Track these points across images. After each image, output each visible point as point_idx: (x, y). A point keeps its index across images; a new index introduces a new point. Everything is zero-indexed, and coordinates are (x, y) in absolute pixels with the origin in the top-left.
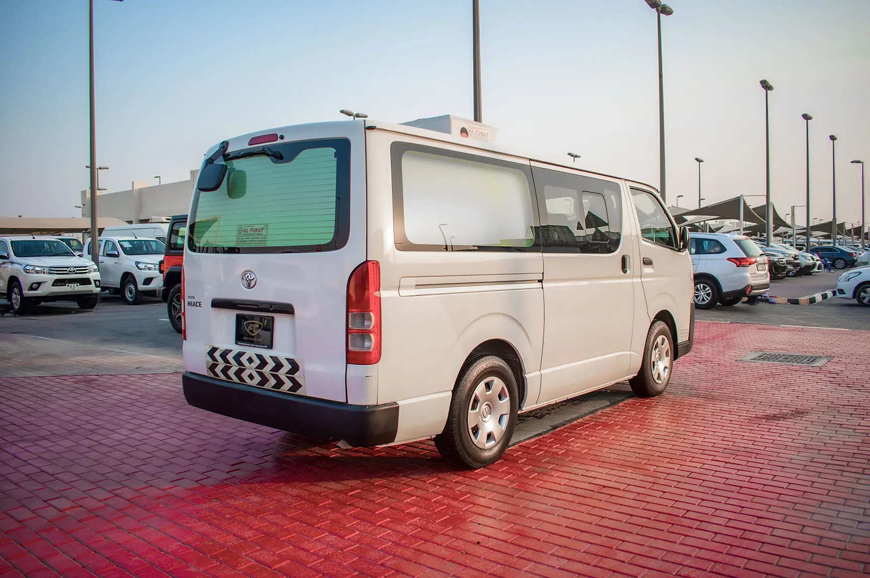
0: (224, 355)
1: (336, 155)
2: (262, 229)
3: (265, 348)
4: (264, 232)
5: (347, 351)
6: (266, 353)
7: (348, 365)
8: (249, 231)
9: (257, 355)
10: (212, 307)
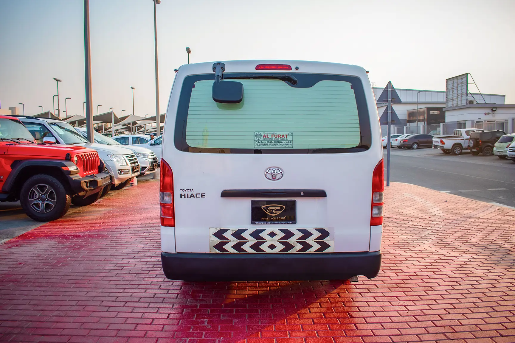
0: (238, 234)
1: (352, 87)
2: (286, 135)
3: (290, 224)
4: (289, 138)
5: (372, 217)
6: (291, 228)
7: (371, 226)
8: (270, 137)
9: (280, 230)
10: (221, 197)
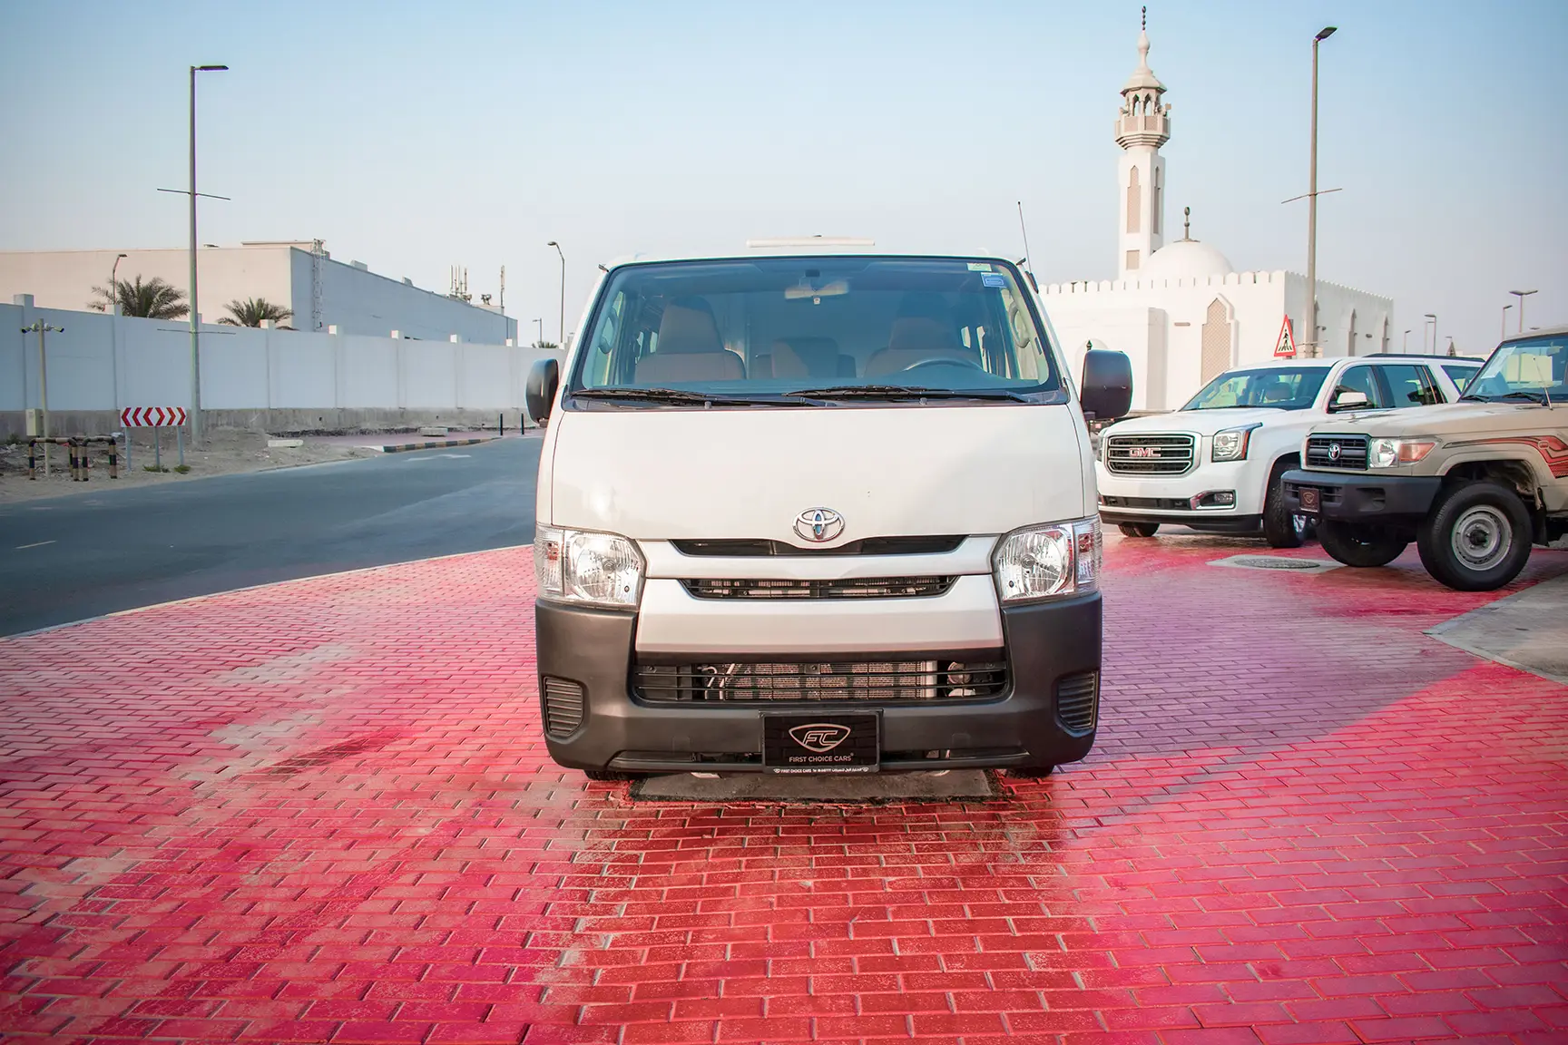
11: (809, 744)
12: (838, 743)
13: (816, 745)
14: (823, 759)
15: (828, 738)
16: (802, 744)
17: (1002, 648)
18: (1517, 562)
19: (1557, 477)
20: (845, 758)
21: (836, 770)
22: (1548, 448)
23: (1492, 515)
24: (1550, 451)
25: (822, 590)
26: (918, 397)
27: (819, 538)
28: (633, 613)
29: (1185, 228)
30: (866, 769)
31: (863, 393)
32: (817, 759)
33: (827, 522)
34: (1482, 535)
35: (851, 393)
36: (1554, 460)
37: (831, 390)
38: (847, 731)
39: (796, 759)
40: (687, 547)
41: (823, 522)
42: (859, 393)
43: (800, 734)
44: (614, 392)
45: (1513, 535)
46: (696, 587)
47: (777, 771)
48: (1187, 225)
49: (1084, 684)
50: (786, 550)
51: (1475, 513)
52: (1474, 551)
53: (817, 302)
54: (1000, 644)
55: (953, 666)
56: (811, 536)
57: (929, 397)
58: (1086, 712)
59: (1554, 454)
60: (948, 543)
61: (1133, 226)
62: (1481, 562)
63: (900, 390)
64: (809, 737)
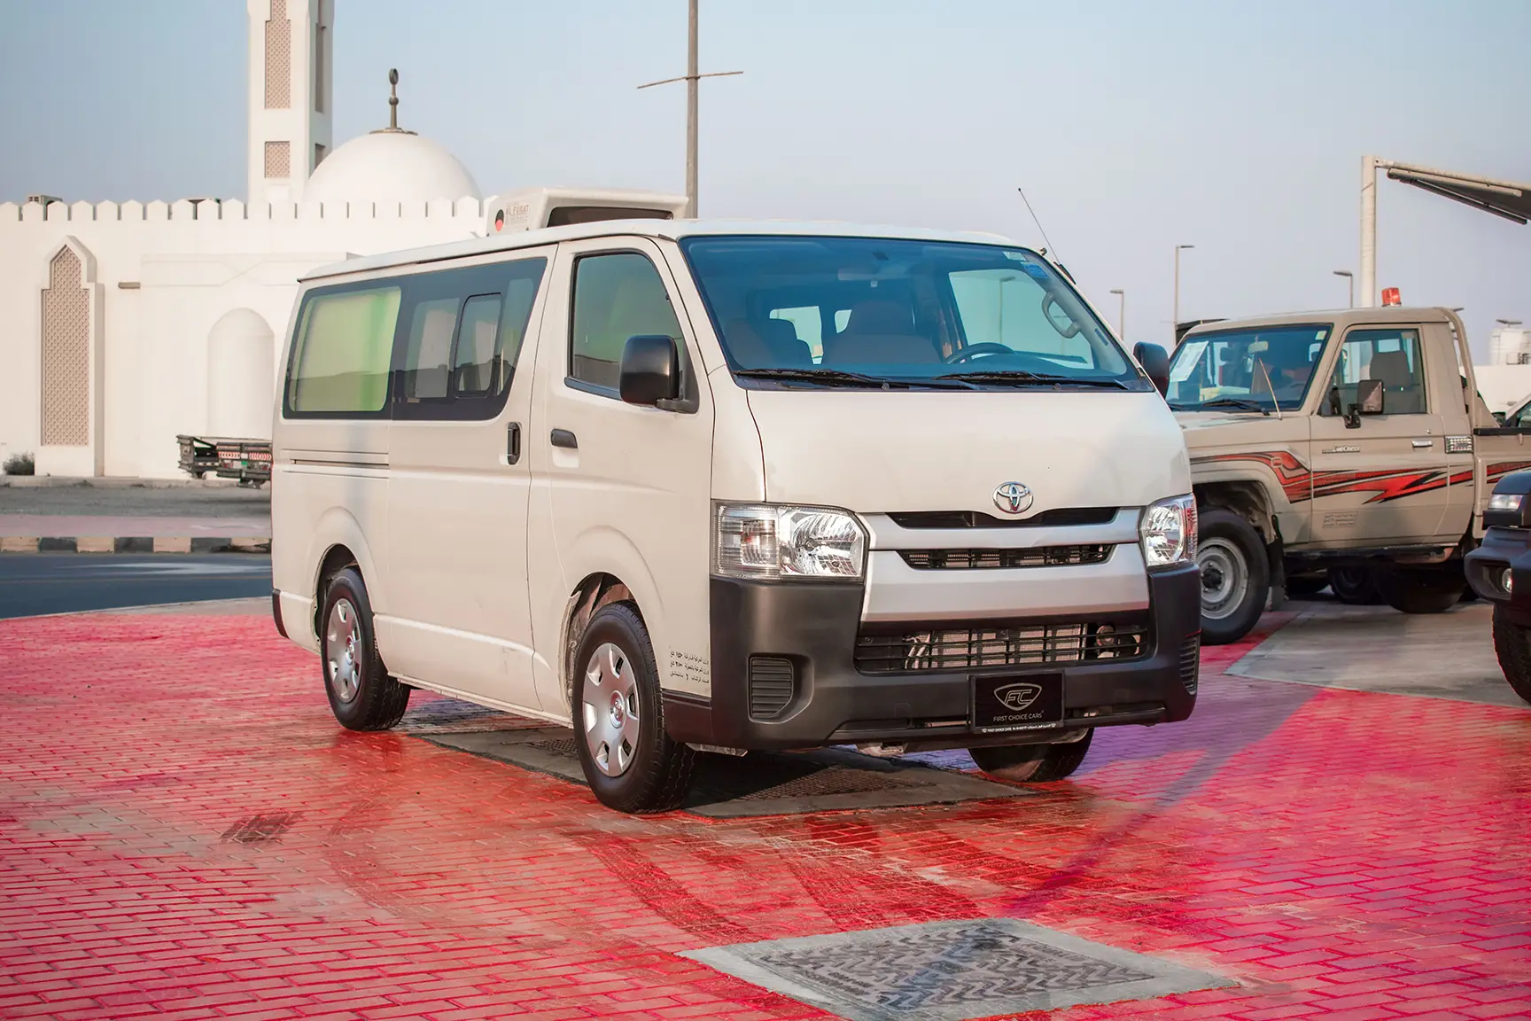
11: (1010, 703)
12: (1032, 701)
13: (1015, 704)
14: (1020, 717)
15: (1026, 697)
16: (1004, 703)
17: (1147, 610)
18: (1254, 608)
19: (1291, 502)
20: (1038, 715)
21: (1030, 727)
22: (1281, 466)
23: (1225, 550)
24: (1284, 470)
25: (1010, 558)
26: (1053, 383)
27: (1015, 509)
28: (860, 584)
29: (390, 107)
30: (1053, 725)
31: (997, 378)
32: (1015, 718)
33: (1021, 495)
34: (1217, 575)
35: (988, 377)
36: (1291, 480)
37: (974, 375)
38: (1039, 689)
39: (999, 719)
40: (906, 519)
41: (1018, 495)
42: (995, 377)
43: (1003, 694)
44: (781, 371)
45: (1249, 573)
46: (911, 557)
47: (984, 731)
48: (394, 102)
49: (1188, 647)
50: (985, 521)
51: (1207, 548)
52: (1208, 595)
53: (874, 285)
54: (1147, 607)
55: (1101, 630)
56: (1009, 509)
57: (1062, 383)
58: (1190, 667)
59: (1288, 474)
60: (1104, 515)
61: (276, 96)
62: (1215, 609)
63: (1030, 376)
64: (1010, 696)
